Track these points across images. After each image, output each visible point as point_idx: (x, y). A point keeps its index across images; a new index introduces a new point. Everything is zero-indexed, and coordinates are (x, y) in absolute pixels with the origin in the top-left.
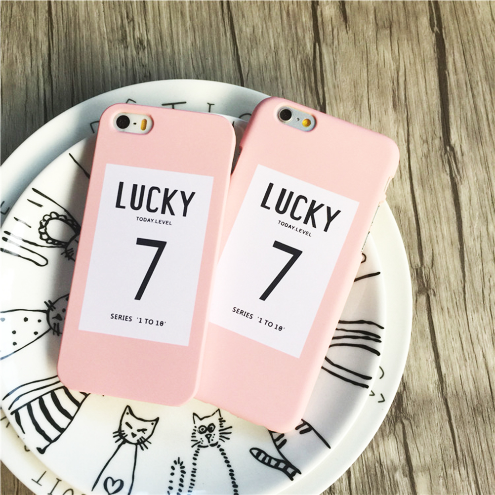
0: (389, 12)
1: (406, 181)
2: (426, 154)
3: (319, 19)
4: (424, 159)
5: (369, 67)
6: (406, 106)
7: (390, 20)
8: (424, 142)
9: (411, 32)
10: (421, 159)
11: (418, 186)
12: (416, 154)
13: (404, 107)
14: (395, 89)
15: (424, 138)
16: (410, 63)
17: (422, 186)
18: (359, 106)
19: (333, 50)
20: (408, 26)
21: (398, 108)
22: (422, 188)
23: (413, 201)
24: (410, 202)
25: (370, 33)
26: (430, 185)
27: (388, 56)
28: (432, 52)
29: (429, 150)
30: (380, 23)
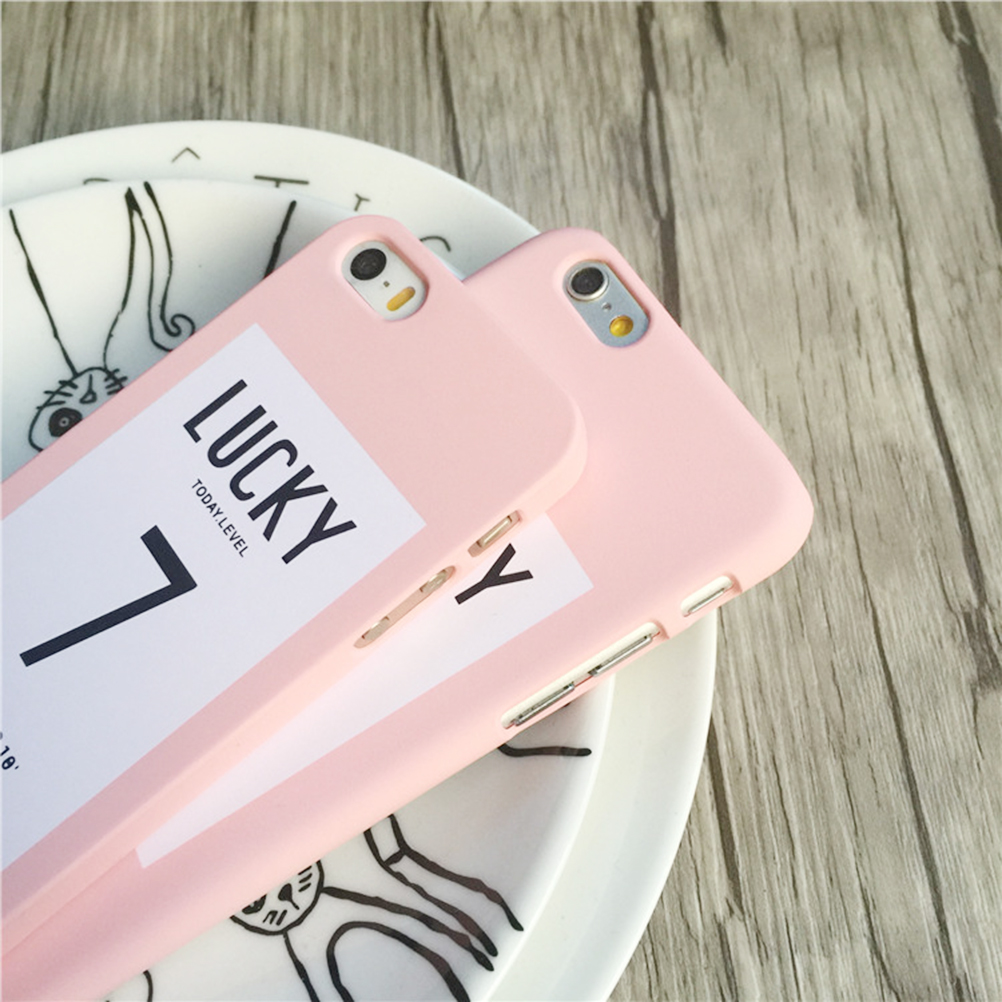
0: (831, 15)
1: (909, 377)
2: (962, 310)
3: (657, 46)
4: (957, 322)
5: (788, 129)
6: (894, 202)
7: (835, 29)
8: (953, 281)
9: (891, 47)
10: (950, 321)
11: (949, 390)
12: (933, 309)
13: (886, 205)
14: (860, 168)
15: (954, 271)
16: (896, 110)
17: (961, 388)
18: (764, 214)
19: (691, 101)
20: (882, 37)
21: (870, 208)
22: (958, 392)
23: (936, 428)
24: (928, 432)
25: (786, 60)
26: (984, 385)
27: (835, 99)
28: (954, 82)
29: (970, 299)
30: (811, 38)
